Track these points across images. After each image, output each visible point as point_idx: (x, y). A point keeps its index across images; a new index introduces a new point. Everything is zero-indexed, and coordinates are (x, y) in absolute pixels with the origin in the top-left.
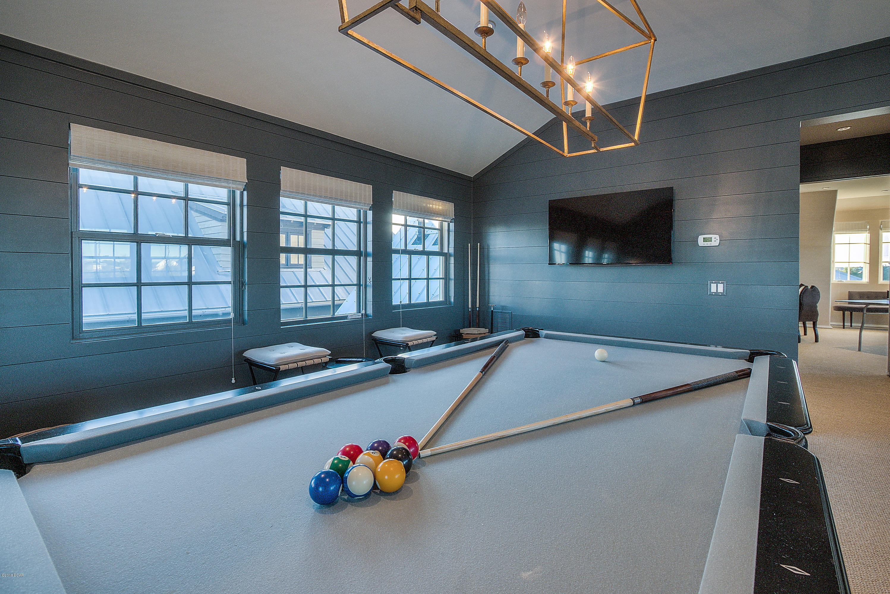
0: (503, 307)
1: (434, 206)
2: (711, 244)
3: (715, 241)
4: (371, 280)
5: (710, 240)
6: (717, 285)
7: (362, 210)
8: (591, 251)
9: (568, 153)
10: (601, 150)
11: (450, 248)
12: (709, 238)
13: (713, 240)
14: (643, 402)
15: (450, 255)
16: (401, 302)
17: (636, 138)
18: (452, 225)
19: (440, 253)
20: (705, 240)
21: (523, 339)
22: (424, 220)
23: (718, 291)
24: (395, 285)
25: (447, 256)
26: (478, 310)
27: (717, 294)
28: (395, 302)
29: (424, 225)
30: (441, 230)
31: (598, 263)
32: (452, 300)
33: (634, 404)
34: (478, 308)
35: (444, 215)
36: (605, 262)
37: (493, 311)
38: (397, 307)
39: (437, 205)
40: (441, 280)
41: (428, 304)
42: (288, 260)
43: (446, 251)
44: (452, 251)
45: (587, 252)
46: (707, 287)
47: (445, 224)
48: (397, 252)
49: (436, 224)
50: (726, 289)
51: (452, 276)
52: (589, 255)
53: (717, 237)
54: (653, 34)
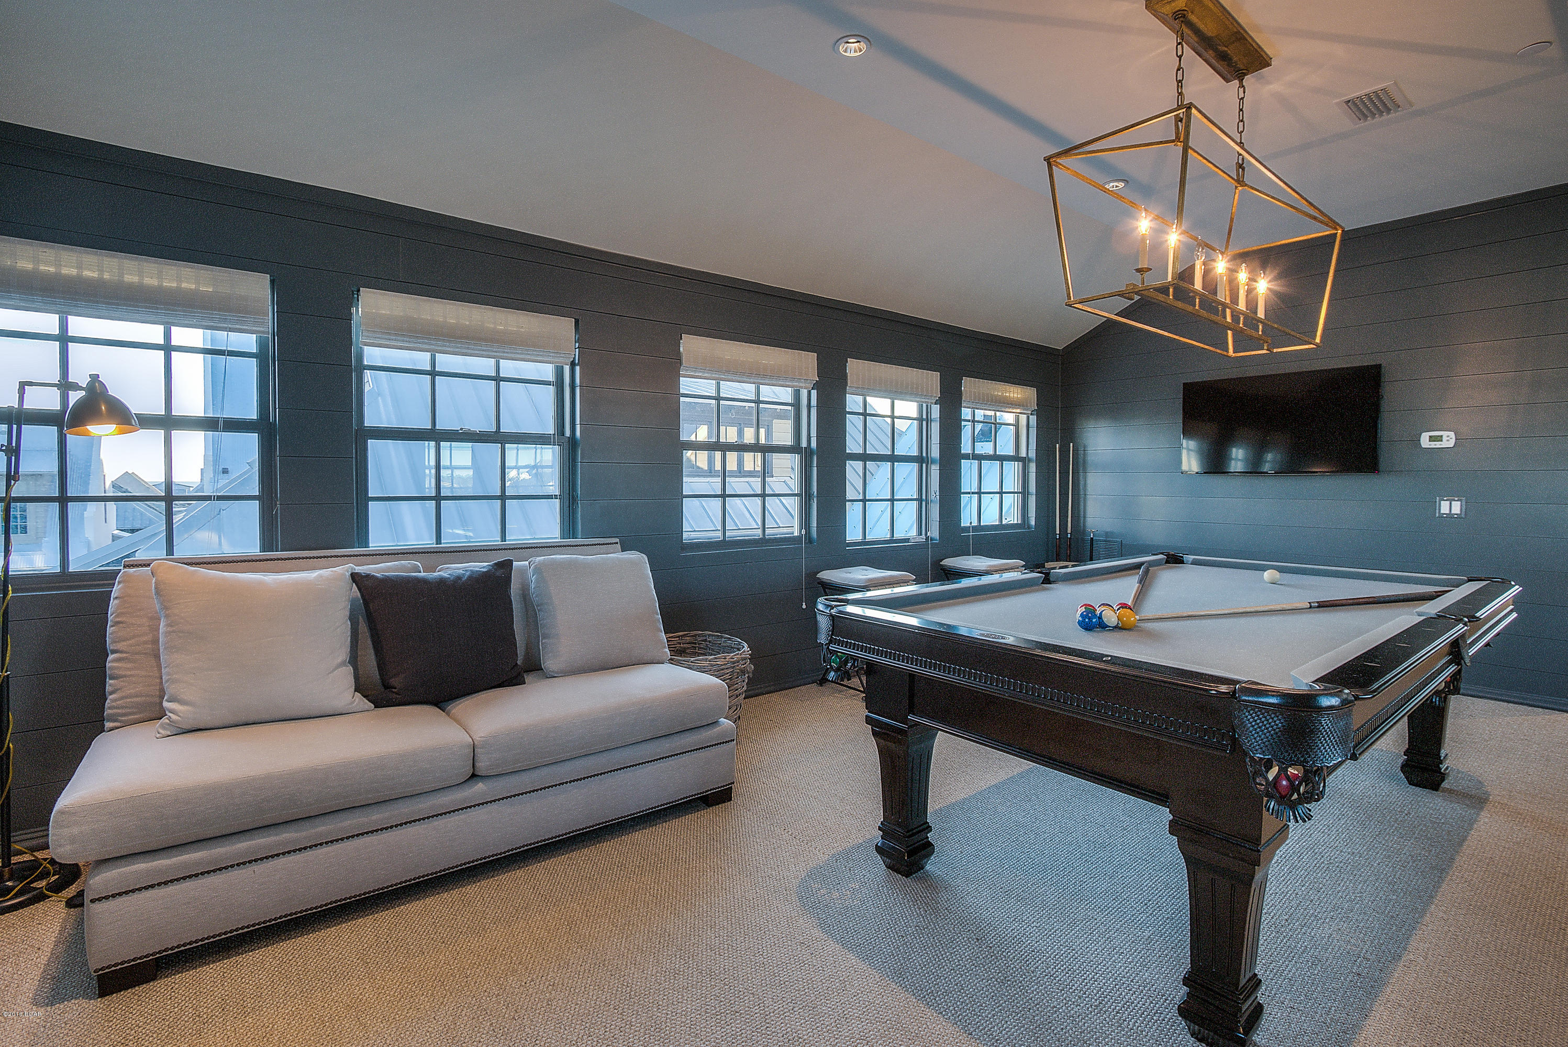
0: (1107, 533)
1: (1012, 395)
2: (1441, 445)
3: (1448, 440)
4: (938, 494)
5: (1440, 438)
6: (1451, 504)
7: (924, 405)
8: (1240, 448)
9: (1234, 353)
10: (1275, 350)
11: (1029, 449)
12: (1438, 436)
13: (1444, 438)
14: (1318, 607)
15: (1030, 460)
16: (971, 523)
17: (1318, 340)
18: (1033, 419)
19: (1016, 458)
20: (1432, 439)
21: (1163, 565)
22: (995, 414)
23: (1453, 512)
24: (964, 499)
25: (1024, 461)
26: (1069, 537)
27: (1450, 515)
28: (965, 523)
29: (996, 421)
30: (1017, 425)
31: (1254, 471)
32: (1033, 523)
33: (1311, 607)
34: (1069, 535)
35: (1023, 406)
36: (1266, 467)
37: (1092, 539)
38: (966, 529)
39: (1015, 392)
40: (1016, 495)
41: (1001, 527)
42: (740, 463)
43: (1023, 454)
44: (1032, 454)
45: (1234, 450)
46: (1434, 506)
47: (1023, 418)
48: (967, 457)
49: (1009, 418)
50: (1466, 510)
51: (1032, 488)
52: (1238, 456)
53: (1452, 434)
54: (1338, 225)
